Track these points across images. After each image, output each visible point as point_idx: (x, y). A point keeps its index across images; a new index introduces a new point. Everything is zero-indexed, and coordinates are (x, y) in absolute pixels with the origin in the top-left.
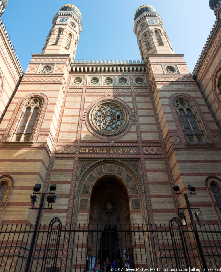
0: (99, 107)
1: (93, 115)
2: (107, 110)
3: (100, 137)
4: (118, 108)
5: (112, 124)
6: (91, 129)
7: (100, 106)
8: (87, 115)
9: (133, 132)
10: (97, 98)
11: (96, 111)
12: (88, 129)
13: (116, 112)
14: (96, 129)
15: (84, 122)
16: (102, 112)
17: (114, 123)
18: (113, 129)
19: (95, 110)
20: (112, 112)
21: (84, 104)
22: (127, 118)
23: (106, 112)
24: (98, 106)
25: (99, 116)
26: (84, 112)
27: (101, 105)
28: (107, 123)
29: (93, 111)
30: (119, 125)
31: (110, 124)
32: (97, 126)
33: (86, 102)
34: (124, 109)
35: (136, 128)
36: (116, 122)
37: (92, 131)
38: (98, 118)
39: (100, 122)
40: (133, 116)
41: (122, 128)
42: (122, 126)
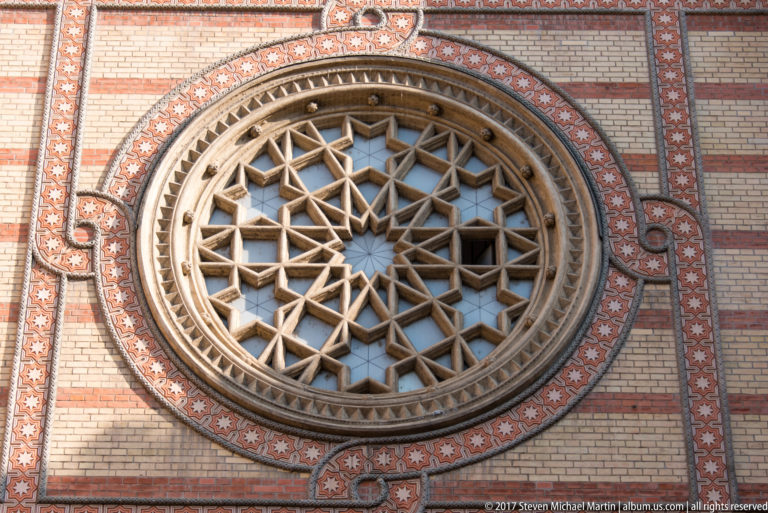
0: (250, 135)
1: (187, 221)
2: (349, 171)
3: (263, 453)
4: (473, 153)
5: (405, 322)
6: (157, 367)
7: (269, 132)
8: (111, 222)
9: (636, 404)
10: (237, 48)
11: (218, 186)
12: (124, 365)
13: (453, 196)
14: (223, 365)
15: (76, 295)
16: (286, 195)
17: (428, 312)
18: (410, 368)
19: (209, 173)
20: (403, 193)
21: (78, 108)
22: (575, 256)
23: (336, 195)
24: (242, 125)
25: (249, 237)
26: (78, 187)
27: (275, 116)
28: (349, 313)
29: (180, 178)
30: (478, 334)
31: (380, 317)
32: (227, 340)
33: (104, 85)
34: (549, 163)
35: (682, 357)
36: (453, 299)
37: (174, 392)
38: (242, 257)
39: (266, 293)
40: (654, 240)
41: (521, 359)
42: (516, 341)
